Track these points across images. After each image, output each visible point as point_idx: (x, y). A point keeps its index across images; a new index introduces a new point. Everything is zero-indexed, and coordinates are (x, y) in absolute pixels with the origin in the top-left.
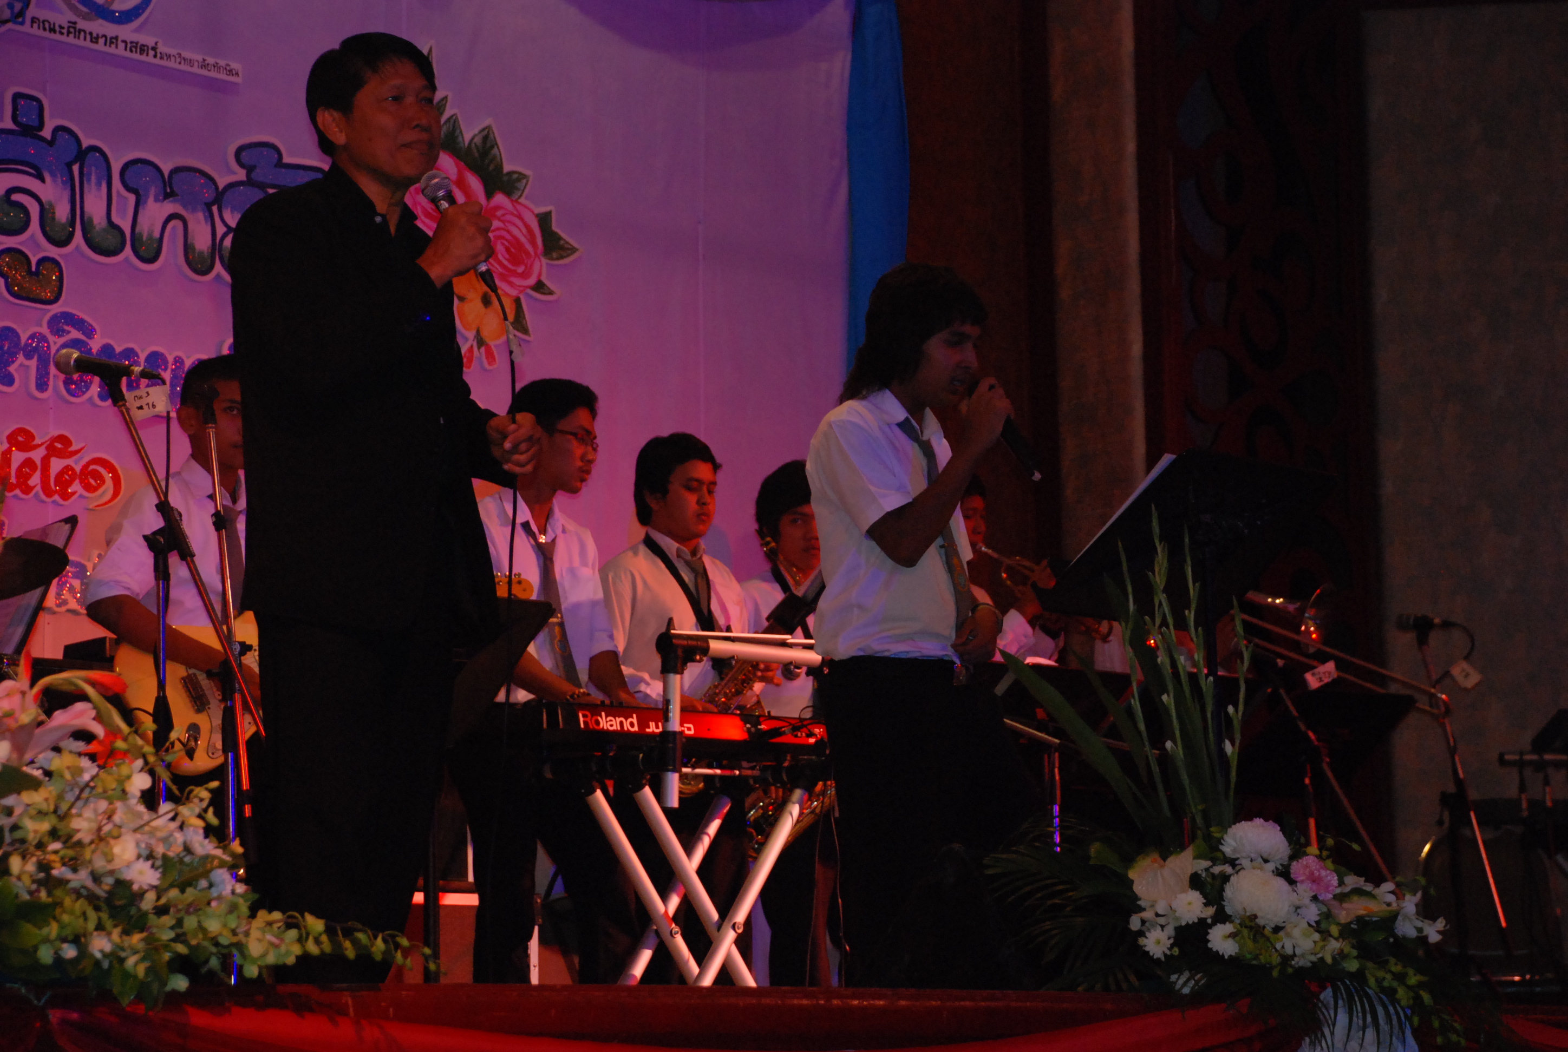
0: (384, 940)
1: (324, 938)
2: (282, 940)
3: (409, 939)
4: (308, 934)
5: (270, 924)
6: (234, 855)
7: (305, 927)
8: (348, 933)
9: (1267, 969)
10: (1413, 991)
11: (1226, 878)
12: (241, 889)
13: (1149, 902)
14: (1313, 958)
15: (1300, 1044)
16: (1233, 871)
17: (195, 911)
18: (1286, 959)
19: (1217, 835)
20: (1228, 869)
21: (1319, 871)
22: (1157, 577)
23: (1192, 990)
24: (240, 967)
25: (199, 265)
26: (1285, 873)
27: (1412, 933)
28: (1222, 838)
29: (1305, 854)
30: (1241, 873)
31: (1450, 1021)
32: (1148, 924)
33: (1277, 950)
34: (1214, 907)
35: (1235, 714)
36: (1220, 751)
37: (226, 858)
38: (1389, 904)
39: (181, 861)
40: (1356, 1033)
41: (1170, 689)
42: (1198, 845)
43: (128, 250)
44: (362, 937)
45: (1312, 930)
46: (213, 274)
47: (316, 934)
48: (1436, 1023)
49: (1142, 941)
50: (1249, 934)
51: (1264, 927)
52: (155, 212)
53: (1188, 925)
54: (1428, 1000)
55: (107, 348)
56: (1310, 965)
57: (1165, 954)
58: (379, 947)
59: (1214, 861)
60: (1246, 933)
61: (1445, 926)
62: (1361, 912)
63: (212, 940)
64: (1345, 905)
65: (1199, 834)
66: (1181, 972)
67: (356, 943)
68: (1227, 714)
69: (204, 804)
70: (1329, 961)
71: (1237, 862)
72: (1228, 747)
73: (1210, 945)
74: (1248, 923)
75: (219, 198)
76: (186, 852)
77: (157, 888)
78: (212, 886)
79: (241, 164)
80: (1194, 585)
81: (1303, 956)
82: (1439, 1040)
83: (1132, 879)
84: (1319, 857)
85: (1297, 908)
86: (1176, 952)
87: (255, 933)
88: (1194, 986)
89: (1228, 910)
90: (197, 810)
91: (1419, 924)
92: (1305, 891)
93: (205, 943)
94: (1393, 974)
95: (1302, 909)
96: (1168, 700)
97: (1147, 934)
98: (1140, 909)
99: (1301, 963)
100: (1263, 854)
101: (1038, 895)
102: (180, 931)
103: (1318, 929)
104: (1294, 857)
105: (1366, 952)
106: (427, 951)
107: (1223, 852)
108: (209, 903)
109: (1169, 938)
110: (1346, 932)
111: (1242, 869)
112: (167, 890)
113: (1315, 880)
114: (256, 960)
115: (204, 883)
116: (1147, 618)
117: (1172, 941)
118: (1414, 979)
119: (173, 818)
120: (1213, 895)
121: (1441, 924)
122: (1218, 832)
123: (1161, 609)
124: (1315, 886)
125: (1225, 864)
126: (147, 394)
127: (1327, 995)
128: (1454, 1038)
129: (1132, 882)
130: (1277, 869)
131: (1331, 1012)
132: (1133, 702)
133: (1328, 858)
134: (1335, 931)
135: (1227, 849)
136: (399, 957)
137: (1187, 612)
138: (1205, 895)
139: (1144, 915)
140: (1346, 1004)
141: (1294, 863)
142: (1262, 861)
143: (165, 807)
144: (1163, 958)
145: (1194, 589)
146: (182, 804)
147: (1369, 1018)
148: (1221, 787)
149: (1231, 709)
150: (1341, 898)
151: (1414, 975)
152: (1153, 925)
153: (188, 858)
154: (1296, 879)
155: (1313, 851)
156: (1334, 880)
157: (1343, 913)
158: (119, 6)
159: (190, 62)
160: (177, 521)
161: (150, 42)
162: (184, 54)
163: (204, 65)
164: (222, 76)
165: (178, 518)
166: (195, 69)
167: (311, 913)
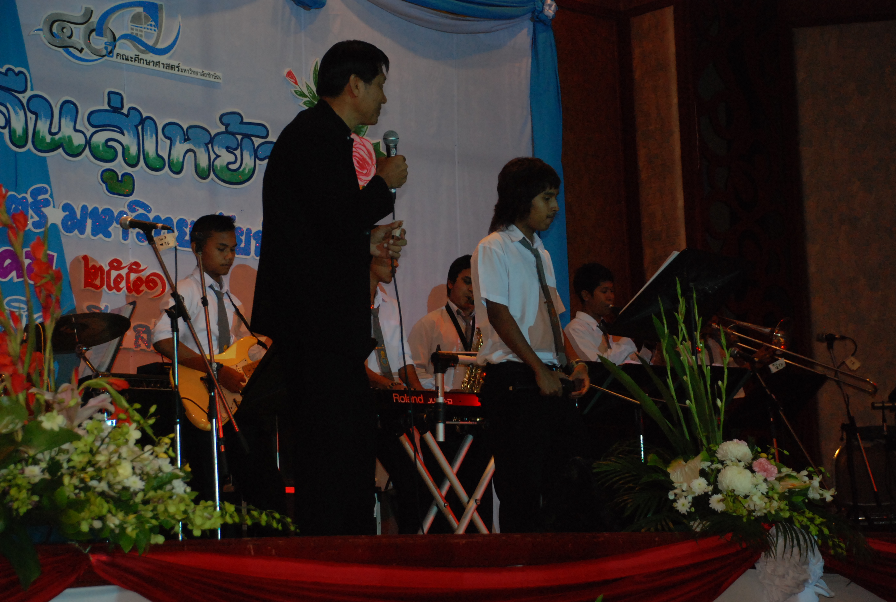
0: (267, 515)
1: (235, 514)
2: (212, 516)
3: (280, 514)
4: (226, 513)
5: (206, 507)
6: (185, 472)
7: (224, 509)
8: (248, 512)
9: (740, 517)
10: (818, 527)
11: (719, 471)
12: (188, 489)
13: (679, 485)
14: (765, 511)
15: (759, 556)
16: (723, 467)
17: (163, 502)
18: (750, 512)
19: (714, 449)
20: (720, 466)
21: (767, 466)
22: (680, 316)
23: (702, 529)
24: (191, 531)
25: (202, 175)
26: (749, 467)
27: (818, 497)
28: (717, 450)
29: (760, 457)
30: (727, 468)
31: (838, 542)
32: (678, 496)
33: (745, 508)
34: (713, 486)
35: (722, 385)
36: (715, 405)
37: (181, 474)
38: (805, 482)
39: (156, 477)
40: (788, 550)
41: (688, 373)
42: (703, 454)
43: (167, 168)
44: (255, 513)
45: (763, 496)
46: (209, 179)
47: (231, 513)
48: (830, 543)
49: (675, 505)
50: (731, 499)
51: (739, 496)
52: (180, 149)
53: (699, 496)
54: (826, 531)
55: (157, 218)
56: (763, 515)
57: (687, 512)
58: (264, 518)
59: (712, 462)
60: (729, 499)
61: (835, 493)
62: (790, 487)
63: (173, 517)
64: (782, 483)
65: (705, 449)
66: (695, 520)
67: (252, 517)
68: (718, 385)
69: (167, 446)
70: (773, 512)
71: (724, 462)
72: (719, 403)
73: (710, 506)
74: (730, 494)
75: (212, 141)
76: (159, 471)
77: (143, 490)
78: (173, 488)
79: (222, 123)
80: (699, 318)
81: (760, 510)
82: (832, 552)
83: (670, 472)
84: (767, 458)
85: (756, 486)
86: (693, 510)
87: (198, 512)
88: (702, 527)
89: (720, 487)
90: (164, 449)
91: (821, 492)
92: (760, 476)
93: (169, 519)
94: (807, 518)
95: (759, 486)
96: (687, 379)
97: (678, 501)
98: (674, 488)
99: (759, 514)
100: (738, 458)
101: (621, 482)
102: (155, 512)
103: (767, 496)
104: (755, 458)
105: (793, 507)
106: (289, 520)
107: (717, 458)
108: (171, 497)
109: (689, 503)
110: (782, 497)
111: (727, 465)
112: (148, 491)
113: (765, 470)
114: (198, 527)
115: (168, 487)
116: (675, 337)
117: (690, 504)
118: (818, 520)
119: (152, 454)
120: (712, 480)
121: (832, 491)
122: (714, 447)
123: (682, 332)
124: (765, 474)
125: (718, 463)
126: (165, 237)
127: (773, 530)
128: (840, 550)
129: (669, 474)
130: (745, 465)
131: (775, 539)
132: (668, 380)
133: (772, 458)
134: (776, 496)
135: (719, 456)
136: (275, 525)
137: (695, 333)
138: (708, 480)
139: (676, 491)
140: (783, 535)
141: (754, 462)
142: (737, 461)
143: (148, 447)
144: (686, 513)
145: (699, 321)
146: (157, 446)
147: (795, 542)
148: (716, 423)
149: (720, 383)
150: (779, 479)
151: (819, 518)
152: (681, 497)
153: (160, 474)
154: (755, 470)
155: (764, 455)
156: (776, 470)
157: (780, 487)
158: (160, 46)
159: (196, 73)
160: (182, 302)
161: (176, 64)
162: (193, 69)
163: (203, 74)
164: (212, 79)
165: (182, 300)
166: (199, 77)
167: (228, 501)
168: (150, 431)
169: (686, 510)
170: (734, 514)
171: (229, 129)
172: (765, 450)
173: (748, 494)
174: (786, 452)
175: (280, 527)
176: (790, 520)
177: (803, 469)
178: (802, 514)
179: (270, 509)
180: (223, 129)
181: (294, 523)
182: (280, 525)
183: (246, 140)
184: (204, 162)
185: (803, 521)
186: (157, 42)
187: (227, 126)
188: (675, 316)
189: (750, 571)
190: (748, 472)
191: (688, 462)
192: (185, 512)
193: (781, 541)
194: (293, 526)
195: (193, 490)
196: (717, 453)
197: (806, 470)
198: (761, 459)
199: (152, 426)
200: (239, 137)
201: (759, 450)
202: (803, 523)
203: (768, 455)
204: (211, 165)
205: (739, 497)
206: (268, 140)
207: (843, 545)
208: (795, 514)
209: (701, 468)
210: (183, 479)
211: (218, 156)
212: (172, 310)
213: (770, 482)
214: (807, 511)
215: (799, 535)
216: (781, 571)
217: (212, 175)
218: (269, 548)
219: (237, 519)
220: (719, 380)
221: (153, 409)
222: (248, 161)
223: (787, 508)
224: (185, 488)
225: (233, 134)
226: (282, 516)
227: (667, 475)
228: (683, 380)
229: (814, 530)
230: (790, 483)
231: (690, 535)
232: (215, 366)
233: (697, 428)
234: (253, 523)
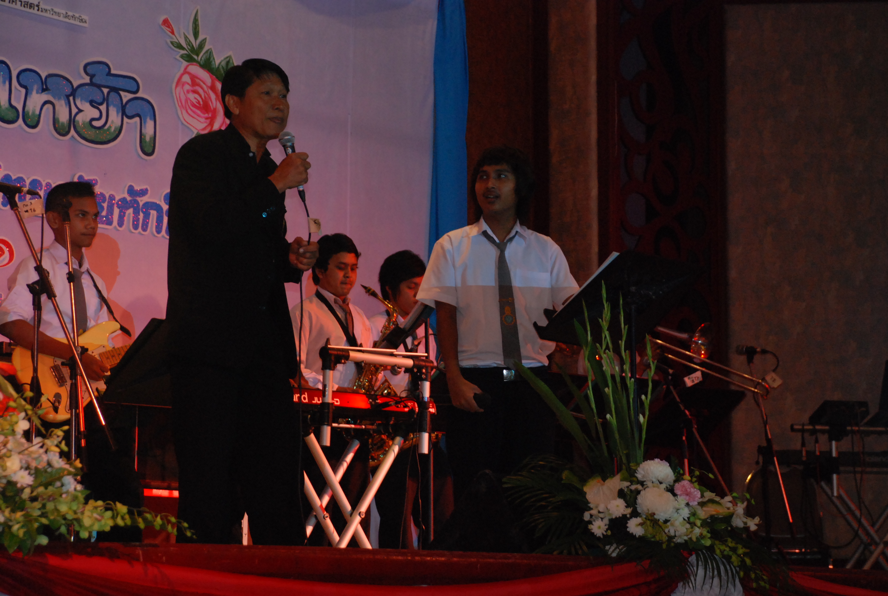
0: (162, 519)
1: (127, 517)
2: (102, 517)
3: (176, 518)
4: (117, 514)
5: (96, 508)
6: (76, 468)
7: (116, 510)
8: (140, 514)
9: (659, 544)
10: (740, 557)
11: (638, 492)
12: (79, 487)
13: (595, 505)
14: (686, 538)
15: (676, 586)
16: (643, 488)
17: (53, 500)
18: (671, 538)
19: (633, 468)
20: (639, 487)
21: (690, 489)
22: (604, 322)
23: (618, 554)
24: (78, 532)
25: (62, 131)
26: (671, 490)
27: (741, 525)
28: (637, 470)
29: (683, 479)
30: (647, 489)
31: (761, 575)
32: (594, 517)
33: (665, 533)
34: (632, 508)
35: (645, 400)
36: (638, 421)
37: (72, 470)
38: (729, 508)
39: (46, 471)
40: (709, 580)
41: (610, 385)
42: (623, 473)
43: (21, 120)
44: (148, 516)
45: (685, 522)
46: (69, 136)
47: (122, 514)
48: (753, 576)
49: (590, 527)
50: (650, 524)
52: (37, 99)
53: (616, 518)
54: (748, 561)
55: (7, 177)
56: (684, 541)
57: (603, 534)
58: (158, 522)
59: (632, 482)
60: (648, 522)
61: (759, 522)
62: (713, 513)
63: (62, 517)
64: (704, 509)
66: (611, 544)
67: (145, 520)
68: (641, 400)
69: (60, 439)
70: (694, 539)
71: (644, 483)
72: (641, 418)
73: (628, 530)
74: (650, 518)
75: (74, 92)
76: (48, 466)
77: (31, 486)
78: (63, 485)
79: (87, 73)
80: (625, 326)
81: (680, 536)
82: (755, 585)
83: (586, 491)
84: (691, 481)
85: (677, 510)
86: (609, 533)
87: (87, 513)
88: (619, 552)
89: (639, 510)
90: (55, 442)
91: (745, 520)
92: (682, 500)
93: (58, 518)
94: (730, 547)
95: (680, 510)
96: (608, 391)
97: (593, 523)
98: (590, 508)
99: (680, 540)
100: (659, 479)
101: (532, 500)
102: (44, 511)
103: (689, 521)
104: (677, 481)
105: (715, 535)
106: (186, 525)
107: (637, 478)
108: (61, 495)
109: (605, 525)
110: (704, 523)
111: (647, 487)
112: (37, 487)
113: (688, 494)
114: (86, 529)
115: (58, 484)
116: (598, 345)
117: (607, 527)
118: (741, 550)
119: (41, 447)
120: (631, 502)
121: (757, 520)
122: (635, 466)
123: (606, 340)
124: (687, 498)
125: (637, 484)
126: (31, 203)
127: (693, 558)
128: (762, 583)
129: (585, 493)
130: (667, 487)
131: (695, 568)
132: (588, 392)
133: (695, 481)
134: (698, 523)
135: (639, 476)
136: (170, 528)
137: (620, 342)
138: (626, 501)
139: (592, 512)
140: (703, 565)
141: (676, 484)
142: (659, 483)
143: (37, 440)
144: (602, 537)
145: (624, 329)
146: (47, 439)
147: (716, 572)
148: (637, 440)
149: (643, 397)
150: (702, 504)
151: (742, 548)
152: (597, 518)
153: (49, 470)
154: (677, 493)
155: (687, 477)
156: (699, 494)
157: (703, 513)
160: (46, 276)
167: (120, 502)
168: (38, 422)
170: (654, 539)
171: (96, 80)
173: (669, 519)
174: (710, 476)
175: (175, 532)
176: (711, 549)
177: (727, 495)
178: (724, 542)
180: (87, 80)
181: (190, 528)
182: (175, 530)
183: (113, 94)
184: (63, 117)
185: (724, 550)
187: (92, 77)
188: (599, 322)
190: (669, 495)
191: (606, 481)
192: (75, 512)
193: (701, 571)
196: (636, 473)
197: (730, 496)
198: (684, 481)
200: (106, 91)
201: (682, 471)
202: (725, 553)
203: (691, 477)
204: (72, 120)
205: (659, 521)
206: (138, 94)
207: (765, 577)
208: (717, 542)
209: (620, 488)
210: (75, 475)
211: (80, 111)
213: (692, 507)
214: (729, 540)
215: (720, 566)
217: (72, 132)
218: (160, 555)
219: (129, 522)
220: (643, 394)
222: (115, 118)
223: (709, 535)
224: (76, 486)
225: (99, 87)
227: (583, 494)
228: (605, 392)
229: (735, 560)
230: (712, 510)
231: (605, 560)
232: (79, 349)
233: (616, 445)
234: (146, 527)
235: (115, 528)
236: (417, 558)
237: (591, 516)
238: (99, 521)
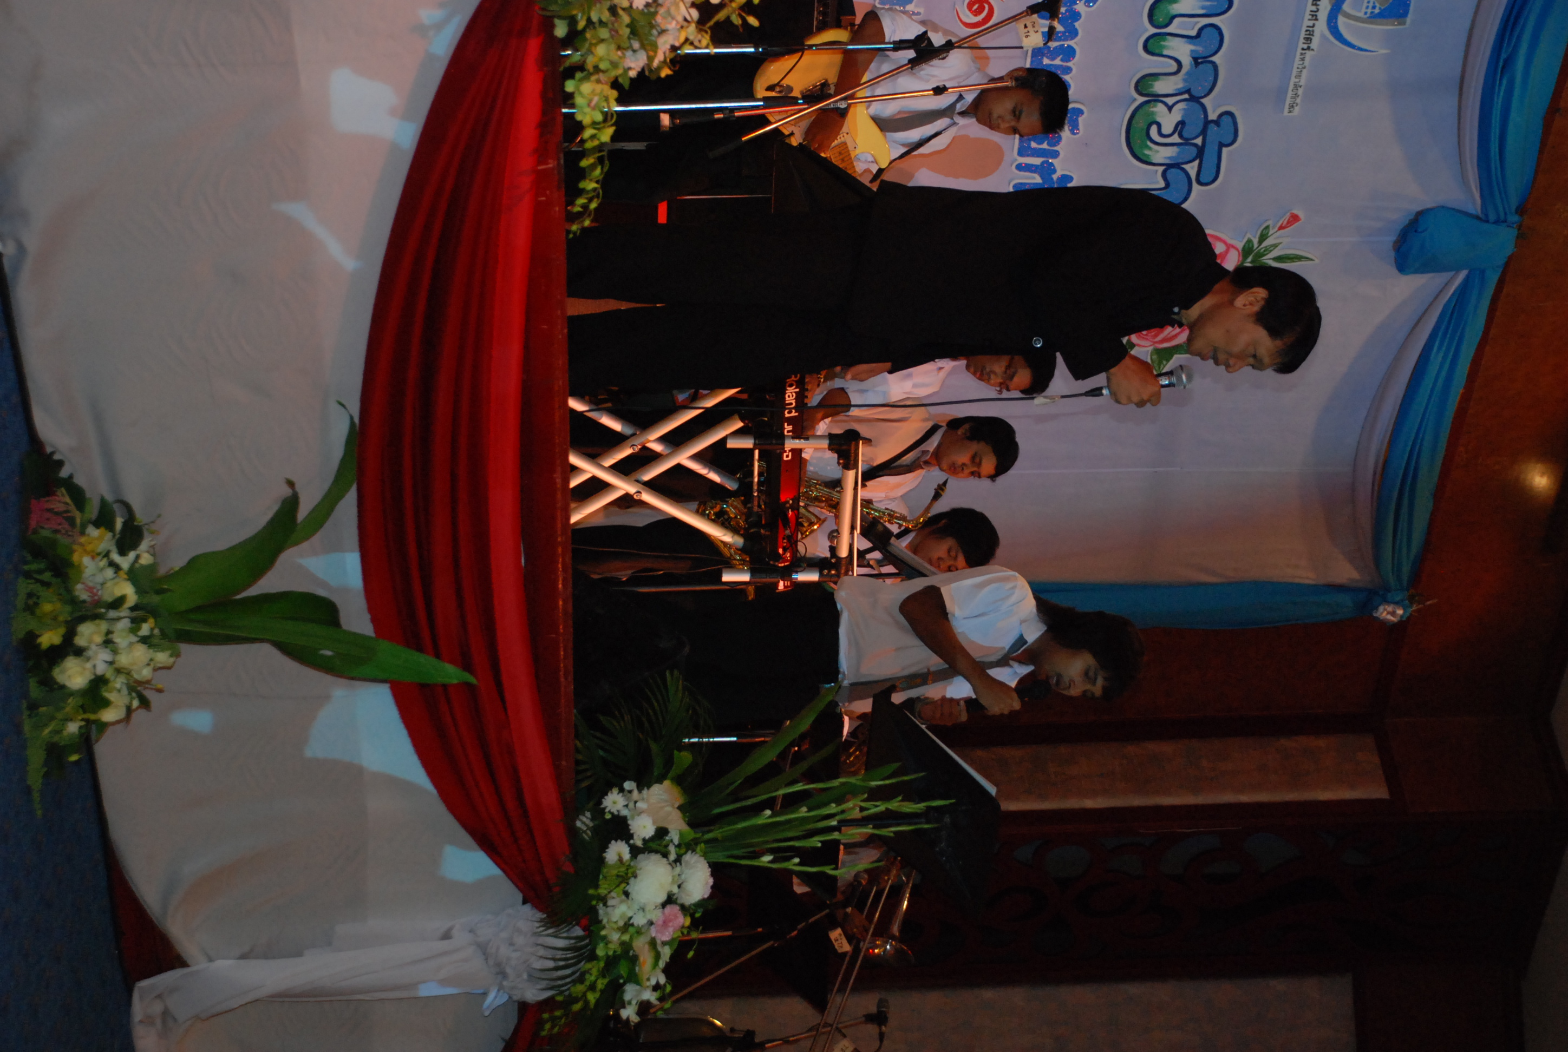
0: (595, 190)
1: (596, 143)
2: (594, 109)
3: (596, 209)
4: (598, 129)
5: (607, 99)
6: (658, 69)
7: (604, 127)
8: (600, 161)
9: (597, 887)
10: (582, 996)
11: (665, 855)
12: (633, 74)
13: (645, 796)
14: (605, 921)
15: (541, 910)
16: (671, 862)
17: (612, 37)
18: (604, 900)
19: (698, 849)
20: (672, 857)
21: (672, 926)
22: (898, 804)
23: (580, 829)
24: (572, 77)
25: (1142, 85)
26: (670, 900)
27: (627, 997)
28: (696, 853)
29: (685, 915)
30: (669, 867)
31: (560, 1023)
32: (629, 795)
33: (609, 892)
34: (642, 846)
35: (793, 863)
36: (763, 853)
37: (656, 63)
38: (648, 980)
39: (652, 26)
40: (549, 953)
41: (812, 814)
42: (690, 834)
43: (1154, 31)
44: (598, 172)
45: (626, 919)
46: (1136, 95)
47: (598, 136)
48: (558, 1013)
49: (615, 791)
50: (622, 872)
51: (628, 884)
52: (1183, 51)
53: (628, 826)
54: (577, 1007)
55: (1076, 16)
56: (600, 918)
57: (605, 808)
58: (590, 185)
59: (679, 846)
60: (623, 869)
61: (633, 1022)
62: (641, 959)
63: (590, 52)
64: (647, 947)
65: (699, 835)
66: (592, 820)
67: (593, 167)
68: (792, 857)
70: (603, 933)
71: (678, 864)
72: (767, 858)
73: (613, 842)
74: (630, 871)
75: (1194, 99)
76: (660, 31)
77: (631, 7)
78: (634, 51)
79: (1221, 115)
80: (891, 832)
81: (607, 914)
82: (546, 1016)
83: (664, 784)
84: (683, 927)
85: (643, 909)
86: (608, 816)
87: (599, 87)
88: (582, 830)
89: (640, 857)
90: (691, 38)
91: (634, 1002)
92: (657, 916)
93: (587, 45)
94: (595, 982)
95: (642, 913)
96: (803, 812)
97: (621, 794)
98: (640, 789)
99: (601, 912)
100: (685, 884)
101: (650, 711)
102: (597, 25)
103: (628, 925)
104: (683, 908)
105: (612, 962)
107: (685, 853)
108: (619, 48)
109: (618, 811)
110: (626, 947)
111: (673, 868)
112: (630, 15)
113: (665, 923)
114: (577, 88)
115: (636, 45)
116: (866, 796)
117: (616, 813)
118: (592, 997)
119: (686, 20)
120: (653, 845)
121: (635, 1019)
122: (701, 850)
123: (872, 807)
124: (660, 923)
125: (677, 854)
126: (1037, 32)
127: (578, 931)
128: (548, 1026)
129: (661, 783)
130: (674, 894)
131: (565, 935)
132: (801, 784)
133: (682, 933)
134: (626, 938)
135: (688, 857)
136: (581, 201)
137: (871, 826)
138: (652, 839)
139: (636, 792)
140: (572, 946)
141: (678, 908)
142: (679, 883)
143: (695, 14)
144: (602, 806)
145: (888, 832)
146: (696, 27)
147: (561, 963)
148: (736, 852)
149: (797, 860)
150: (653, 943)
151: (594, 998)
152: (628, 799)
153: (655, 32)
154: (665, 909)
155: (688, 922)
156: (666, 938)
157: (640, 945)
158: (1341, 20)
159: (1298, 76)
160: (939, 56)
161: (1315, 44)
162: (1305, 72)
163: (1296, 86)
164: (1288, 101)
165: (940, 57)
166: (1293, 80)
167: (615, 132)
168: (721, 16)
169: (606, 807)
170: (601, 877)
171: (1212, 128)
172: (695, 924)
173: (630, 897)
174: (691, 954)
175: (577, 209)
176: (593, 957)
177: (667, 977)
178: (603, 974)
179: (603, 194)
180: (1212, 116)
181: (584, 230)
182: (579, 209)
183: (1194, 151)
184: (1160, 87)
185: (591, 974)
186: (1348, 16)
187: (1217, 123)
188: (896, 797)
189: (520, 897)
190: (662, 897)
191: (679, 812)
192: (597, 69)
193: (561, 943)
194: (578, 229)
195: (632, 80)
196: (692, 852)
197: (666, 982)
198: (683, 917)
199: (728, 19)
200: (1199, 141)
201: (698, 915)
202: (587, 976)
203: (688, 927)
204: (1156, 98)
205: (626, 884)
206: (1195, 186)
207: (556, 1029)
208: (602, 964)
209: (670, 830)
210: (649, 65)
211: (1170, 108)
212: (926, 42)
213: (648, 929)
214: (606, 981)
215: (571, 969)
216: (520, 940)
217: (1141, 99)
218: (548, 192)
220: (800, 859)
221: (753, 21)
222: (1162, 154)
223: (611, 953)
224: (634, 69)
225: (1204, 132)
226: (593, 212)
227: (660, 780)
228: (802, 806)
229: (580, 988)
230: (646, 958)
231: (571, 811)
232: (843, 105)
233: (729, 825)
234: (583, 169)
235: (580, 127)
236: (560, 550)
237: (630, 792)
238: (589, 105)
